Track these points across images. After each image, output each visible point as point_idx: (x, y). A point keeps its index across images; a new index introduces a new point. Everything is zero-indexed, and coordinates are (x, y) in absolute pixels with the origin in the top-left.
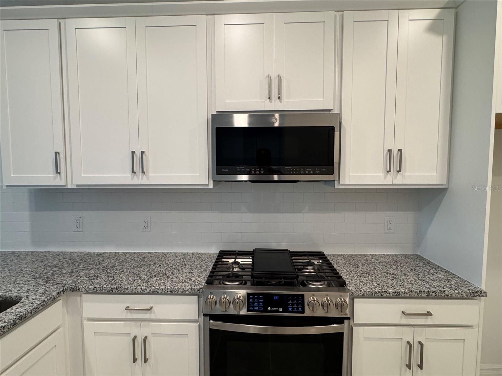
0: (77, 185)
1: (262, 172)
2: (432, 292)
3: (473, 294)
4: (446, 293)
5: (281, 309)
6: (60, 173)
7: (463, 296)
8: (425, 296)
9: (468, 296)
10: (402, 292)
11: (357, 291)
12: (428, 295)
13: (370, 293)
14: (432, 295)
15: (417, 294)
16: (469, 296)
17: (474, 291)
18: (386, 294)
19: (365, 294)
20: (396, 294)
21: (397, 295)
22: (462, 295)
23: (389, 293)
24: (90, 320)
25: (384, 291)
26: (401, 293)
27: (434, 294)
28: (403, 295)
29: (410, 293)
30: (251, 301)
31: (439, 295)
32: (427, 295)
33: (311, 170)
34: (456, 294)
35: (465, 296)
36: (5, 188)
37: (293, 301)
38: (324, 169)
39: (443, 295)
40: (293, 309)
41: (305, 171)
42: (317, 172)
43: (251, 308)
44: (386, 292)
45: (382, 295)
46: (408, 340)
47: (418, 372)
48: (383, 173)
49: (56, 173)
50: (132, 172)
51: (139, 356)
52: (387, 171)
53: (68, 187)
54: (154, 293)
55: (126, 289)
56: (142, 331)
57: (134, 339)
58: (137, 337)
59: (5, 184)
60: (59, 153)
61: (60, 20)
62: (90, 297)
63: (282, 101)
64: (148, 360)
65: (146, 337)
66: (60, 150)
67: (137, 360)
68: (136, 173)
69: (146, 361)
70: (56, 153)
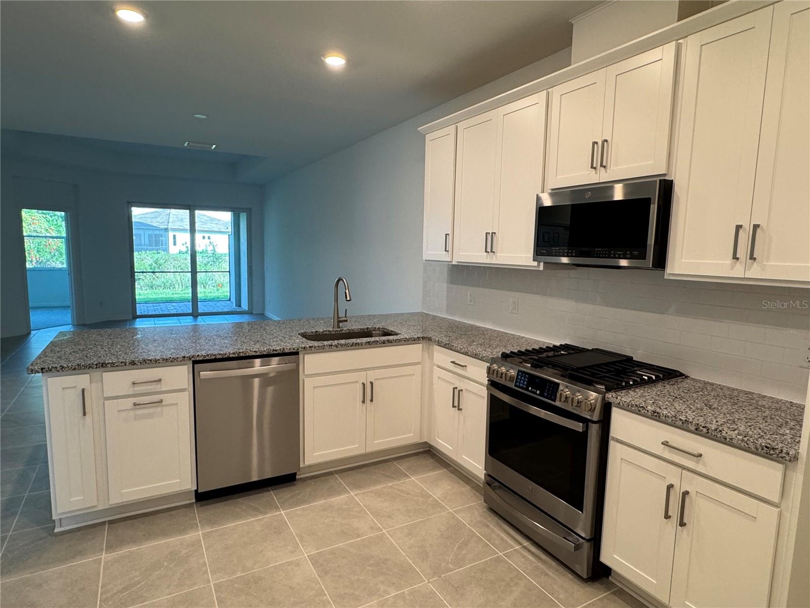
0: (458, 262)
1: (574, 254)
2: (703, 427)
3: (767, 449)
4: (723, 434)
5: (538, 392)
6: (448, 251)
7: (749, 448)
8: (693, 429)
9: (757, 450)
10: (663, 414)
11: (613, 397)
12: (696, 429)
13: (626, 403)
14: (702, 430)
15: (683, 423)
16: (760, 450)
17: (769, 446)
18: (644, 410)
19: (621, 404)
20: (655, 414)
21: (656, 416)
22: (748, 444)
23: (648, 411)
24: (439, 367)
25: (642, 407)
26: (661, 415)
27: (705, 430)
28: (664, 418)
29: (673, 418)
30: (519, 377)
31: (713, 433)
32: (695, 427)
33: (621, 253)
34: (739, 440)
35: (753, 449)
36: (424, 261)
37: (549, 387)
38: (636, 253)
39: (719, 436)
40: (548, 395)
41: (615, 255)
42: (628, 256)
43: (518, 384)
44: (644, 408)
45: (639, 411)
46: (672, 483)
47: (684, 533)
48: (729, 261)
49: (446, 251)
50: (486, 251)
51: (456, 404)
52: (735, 257)
53: (454, 263)
54: (466, 354)
55: (453, 346)
56: (461, 385)
57: (454, 389)
58: (456, 388)
59: (424, 259)
60: (448, 234)
61: (457, 124)
62: (436, 348)
63: (608, 171)
64: (461, 409)
65: (462, 390)
66: (450, 232)
67: (456, 407)
68: (488, 252)
69: (459, 409)
70: (446, 235)
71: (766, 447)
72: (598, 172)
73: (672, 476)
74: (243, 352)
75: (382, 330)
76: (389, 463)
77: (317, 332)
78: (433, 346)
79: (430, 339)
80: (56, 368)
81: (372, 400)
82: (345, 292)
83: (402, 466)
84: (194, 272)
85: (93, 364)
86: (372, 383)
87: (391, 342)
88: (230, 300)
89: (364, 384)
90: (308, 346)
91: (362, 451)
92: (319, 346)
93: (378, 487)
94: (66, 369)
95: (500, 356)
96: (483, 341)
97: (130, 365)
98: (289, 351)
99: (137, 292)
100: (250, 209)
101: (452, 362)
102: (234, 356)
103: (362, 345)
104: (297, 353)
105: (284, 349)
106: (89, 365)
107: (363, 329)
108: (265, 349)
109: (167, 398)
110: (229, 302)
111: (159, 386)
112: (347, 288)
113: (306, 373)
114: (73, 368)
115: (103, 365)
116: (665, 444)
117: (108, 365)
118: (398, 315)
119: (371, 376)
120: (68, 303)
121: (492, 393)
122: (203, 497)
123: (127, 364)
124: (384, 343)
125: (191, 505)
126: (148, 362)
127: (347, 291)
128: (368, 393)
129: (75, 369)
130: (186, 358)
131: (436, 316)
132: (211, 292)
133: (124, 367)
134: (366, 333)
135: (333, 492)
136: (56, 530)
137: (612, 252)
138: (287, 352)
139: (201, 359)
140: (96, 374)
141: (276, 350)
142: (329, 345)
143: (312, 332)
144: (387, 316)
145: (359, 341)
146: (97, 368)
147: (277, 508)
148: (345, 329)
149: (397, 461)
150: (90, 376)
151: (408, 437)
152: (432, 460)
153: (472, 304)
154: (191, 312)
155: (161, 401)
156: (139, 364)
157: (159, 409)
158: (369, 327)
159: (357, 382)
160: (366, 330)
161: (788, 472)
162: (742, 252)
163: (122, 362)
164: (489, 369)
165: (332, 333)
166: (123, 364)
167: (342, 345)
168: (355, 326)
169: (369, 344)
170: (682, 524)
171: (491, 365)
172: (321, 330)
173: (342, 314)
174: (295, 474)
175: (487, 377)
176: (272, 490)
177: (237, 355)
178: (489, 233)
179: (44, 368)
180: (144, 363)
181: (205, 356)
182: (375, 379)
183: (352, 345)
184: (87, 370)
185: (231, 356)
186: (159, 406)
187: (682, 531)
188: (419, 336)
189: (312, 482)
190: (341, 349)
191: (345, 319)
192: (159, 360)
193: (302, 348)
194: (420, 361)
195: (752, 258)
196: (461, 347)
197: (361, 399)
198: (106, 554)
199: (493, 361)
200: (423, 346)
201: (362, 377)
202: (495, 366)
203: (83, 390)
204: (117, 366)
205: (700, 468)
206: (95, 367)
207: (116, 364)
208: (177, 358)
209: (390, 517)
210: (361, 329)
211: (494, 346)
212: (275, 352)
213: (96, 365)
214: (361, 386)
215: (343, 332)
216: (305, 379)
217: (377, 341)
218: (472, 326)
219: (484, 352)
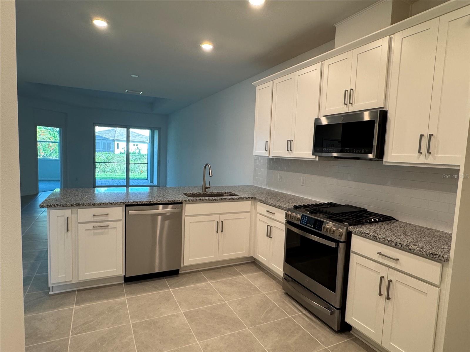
0: (272, 157)
1: (334, 151)
2: (399, 244)
3: (432, 255)
4: (409, 247)
5: (312, 226)
6: (267, 150)
7: (423, 254)
8: (394, 245)
9: (427, 255)
10: (378, 237)
11: (352, 229)
12: (396, 245)
13: (359, 232)
14: (399, 246)
15: (388, 242)
16: (429, 256)
17: (433, 253)
18: (368, 235)
20: (374, 237)
21: (375, 238)
22: (422, 252)
23: (370, 236)
24: (260, 214)
25: (367, 233)
26: (377, 238)
27: (400, 245)
28: (379, 239)
29: (384, 239)
30: (303, 218)
31: (404, 247)
32: (395, 244)
33: (359, 150)
34: (418, 250)
35: (425, 255)
36: (254, 156)
37: (318, 223)
38: (367, 150)
39: (407, 248)
40: (317, 228)
41: (356, 151)
42: (363, 152)
43: (301, 222)
44: (369, 234)
45: (366, 235)
46: (384, 276)
47: (389, 303)
48: (417, 154)
49: (266, 150)
50: (287, 150)
51: (269, 235)
52: (420, 152)
53: (270, 157)
54: (275, 206)
55: (268, 202)
56: (272, 224)
57: (268, 226)
58: (269, 225)
59: (254, 154)
60: (267, 141)
61: (273, 81)
62: (259, 203)
63: (353, 105)
64: (271, 238)
65: (272, 227)
66: (268, 140)
67: (268, 236)
68: (289, 151)
69: (270, 237)
70: (266, 141)
71: (432, 254)
72: (348, 106)
73: (384, 272)
74: (152, 201)
75: (229, 193)
76: (231, 267)
77: (193, 193)
78: (257, 202)
79: (255, 199)
80: (54, 205)
81: (222, 231)
82: (209, 172)
83: (238, 269)
84: (128, 163)
85: (73, 204)
86: (222, 222)
87: (234, 199)
88: (147, 179)
89: (218, 222)
90: (187, 199)
91: (216, 260)
92: (193, 200)
93: (224, 279)
94: (60, 206)
95: (293, 207)
96: (285, 200)
97: (93, 205)
98: (177, 202)
99: (96, 174)
100: (160, 128)
101: (267, 211)
102: (147, 203)
103: (217, 200)
104: (181, 203)
105: (174, 200)
106: (71, 204)
107: (219, 193)
108: (164, 200)
109: (111, 224)
110: (147, 180)
111: (107, 218)
112: (210, 169)
113: (186, 215)
114: (63, 205)
115: (79, 205)
116: (380, 254)
117: (81, 205)
118: (239, 186)
119: (222, 218)
120: (59, 179)
121: (288, 228)
122: (128, 280)
123: (91, 205)
124: (229, 200)
125: (121, 284)
126: (102, 204)
127: (210, 171)
128: (220, 227)
129: (64, 206)
130: (121, 203)
131: (260, 187)
132: (137, 175)
133: (89, 207)
134: (220, 194)
135: (198, 281)
136: (50, 293)
137: (355, 150)
138: (176, 202)
139: (130, 204)
140: (75, 209)
141: (170, 201)
142: (199, 200)
143: (190, 193)
144: (232, 187)
145: (216, 198)
146: (75, 206)
147: (168, 288)
148: (209, 192)
149: (235, 267)
150: (71, 211)
151: (242, 253)
152: (255, 267)
153: (280, 180)
154: (125, 185)
155: (108, 226)
156: (97, 205)
157: (106, 230)
158: (223, 191)
159: (214, 221)
160: (220, 193)
161: (443, 267)
162: (424, 149)
163: (88, 204)
164: (286, 214)
165: (202, 194)
166: (89, 205)
167: (206, 200)
168: (215, 191)
169: (221, 200)
170: (388, 298)
171: (287, 212)
172: (196, 192)
173: (207, 185)
174: (178, 270)
175: (285, 219)
176: (165, 278)
177: (149, 203)
178: (289, 140)
179: (48, 205)
180: (100, 205)
181: (132, 203)
182: (224, 220)
183: (212, 200)
184: (71, 207)
185: (146, 203)
186: (106, 228)
187: (388, 303)
188: (249, 196)
189: (188, 275)
190: (206, 202)
191: (209, 187)
192: (108, 203)
193: (184, 200)
194: (249, 210)
195: (429, 152)
196: (272, 203)
197: (216, 231)
198: (76, 306)
199: (289, 210)
200: (251, 203)
201: (217, 218)
202: (290, 213)
203: (68, 218)
204: (86, 206)
205: (398, 267)
206: (74, 205)
207: (85, 205)
208: (117, 203)
209: (229, 295)
210: (218, 193)
211: (291, 203)
212: (170, 202)
213: (75, 204)
214: (216, 223)
215: (208, 194)
216: (186, 218)
217: (226, 199)
218: (280, 193)
219: (284, 205)
